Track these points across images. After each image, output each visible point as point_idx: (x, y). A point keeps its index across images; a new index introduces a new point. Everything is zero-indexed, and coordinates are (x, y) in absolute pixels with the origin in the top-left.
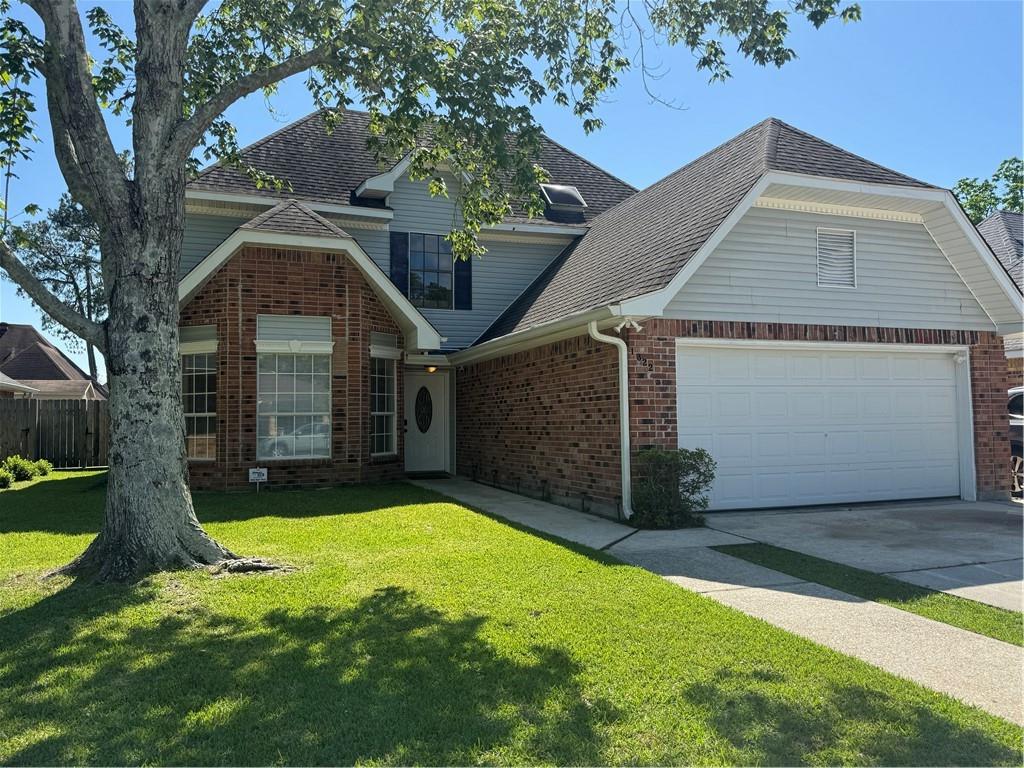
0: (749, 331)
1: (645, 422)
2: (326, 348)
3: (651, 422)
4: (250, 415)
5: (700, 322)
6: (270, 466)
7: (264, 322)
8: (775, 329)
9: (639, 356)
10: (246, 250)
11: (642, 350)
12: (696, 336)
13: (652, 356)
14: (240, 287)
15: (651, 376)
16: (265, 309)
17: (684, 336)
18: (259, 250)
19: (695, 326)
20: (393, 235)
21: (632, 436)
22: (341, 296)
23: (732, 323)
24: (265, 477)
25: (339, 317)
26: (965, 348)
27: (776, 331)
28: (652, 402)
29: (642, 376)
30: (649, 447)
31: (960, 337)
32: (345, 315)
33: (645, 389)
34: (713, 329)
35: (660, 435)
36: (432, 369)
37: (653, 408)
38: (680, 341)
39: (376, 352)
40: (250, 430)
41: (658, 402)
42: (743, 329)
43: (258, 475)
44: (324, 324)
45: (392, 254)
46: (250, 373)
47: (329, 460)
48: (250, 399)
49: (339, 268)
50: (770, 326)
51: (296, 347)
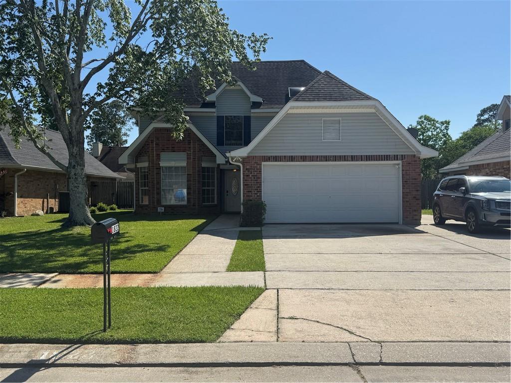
0: (292, 159)
1: (248, 192)
2: (184, 164)
3: (251, 192)
4: (159, 189)
5: (271, 156)
6: (165, 207)
7: (163, 155)
8: (303, 158)
9: (247, 169)
10: (156, 130)
11: (248, 167)
12: (269, 161)
13: (252, 169)
14: (155, 143)
15: (252, 176)
16: (163, 150)
17: (265, 161)
18: (161, 129)
19: (269, 158)
20: (218, 117)
21: (243, 196)
22: (189, 144)
23: (285, 156)
24: (163, 211)
25: (189, 152)
26: (400, 162)
27: (304, 158)
28: (251, 185)
29: (248, 176)
30: (251, 200)
31: (396, 158)
32: (191, 151)
33: (249, 180)
34: (276, 159)
35: (255, 196)
36: (235, 170)
37: (252, 187)
38: (263, 163)
39: (204, 165)
40: (159, 194)
41: (254, 185)
42: (290, 158)
43: (161, 210)
44: (183, 155)
45: (217, 125)
46: (158, 174)
47: (186, 205)
48: (159, 183)
49: (189, 134)
50: (301, 156)
51: (173, 164)
